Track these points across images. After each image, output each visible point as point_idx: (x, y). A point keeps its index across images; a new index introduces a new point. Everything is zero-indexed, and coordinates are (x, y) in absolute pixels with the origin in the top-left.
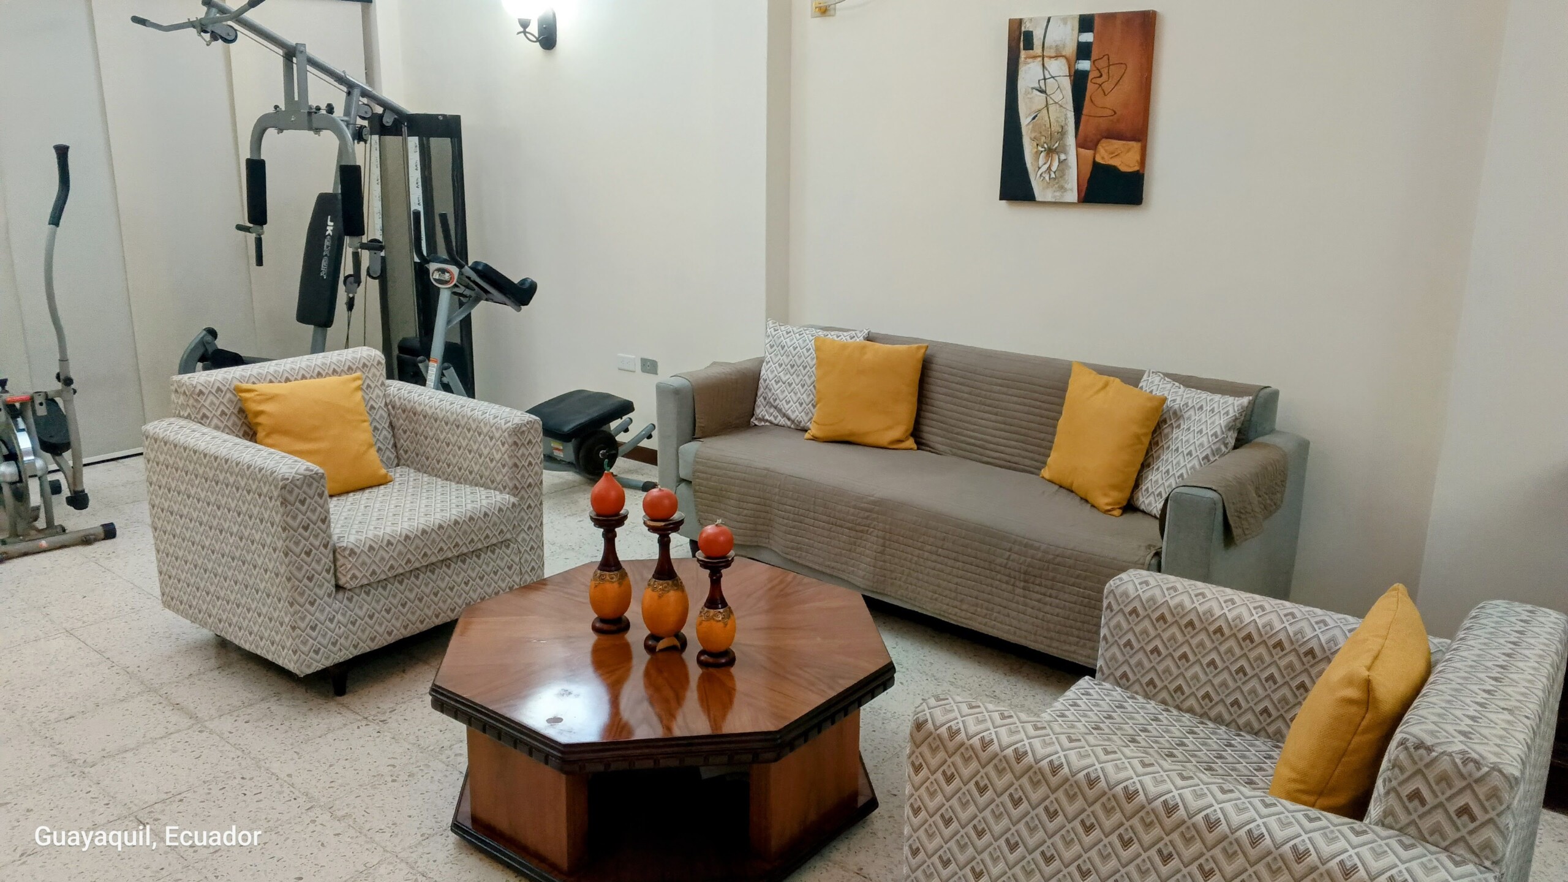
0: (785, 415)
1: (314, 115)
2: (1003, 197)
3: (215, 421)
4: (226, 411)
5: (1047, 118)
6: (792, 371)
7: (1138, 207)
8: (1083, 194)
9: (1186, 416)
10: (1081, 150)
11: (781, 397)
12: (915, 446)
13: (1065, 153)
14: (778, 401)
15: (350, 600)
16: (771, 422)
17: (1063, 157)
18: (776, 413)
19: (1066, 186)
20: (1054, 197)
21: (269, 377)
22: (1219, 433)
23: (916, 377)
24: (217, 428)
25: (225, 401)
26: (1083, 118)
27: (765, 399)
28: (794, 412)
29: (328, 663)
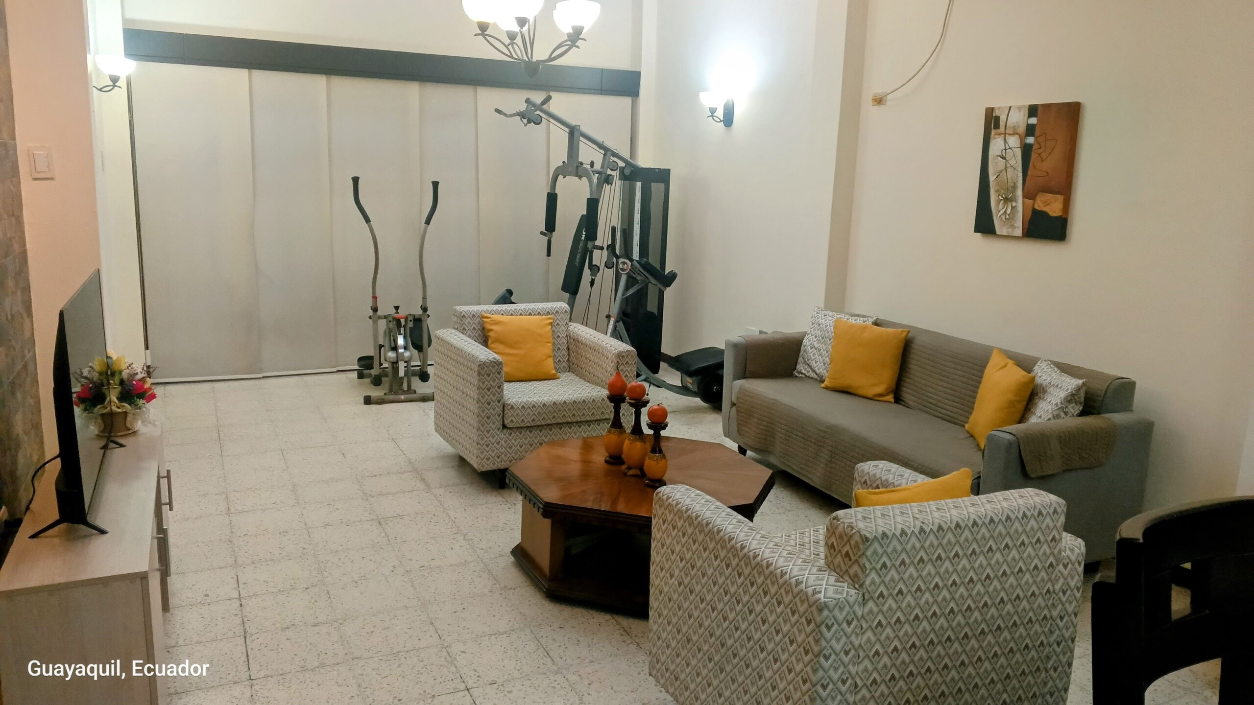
0: (814, 371)
1: (579, 168)
2: (976, 231)
3: (469, 332)
4: (476, 328)
5: (1005, 177)
6: (822, 341)
7: (1062, 243)
8: (1026, 230)
9: (1049, 391)
10: (1025, 199)
11: (813, 358)
12: (893, 400)
13: (1016, 201)
14: (810, 361)
15: (510, 434)
16: (804, 374)
17: (1014, 204)
18: (808, 369)
19: (1015, 225)
20: (1008, 232)
21: (502, 312)
22: (1059, 404)
23: (901, 350)
24: (469, 336)
25: (476, 322)
26: (1028, 178)
27: (803, 358)
28: (819, 369)
29: (494, 467)
